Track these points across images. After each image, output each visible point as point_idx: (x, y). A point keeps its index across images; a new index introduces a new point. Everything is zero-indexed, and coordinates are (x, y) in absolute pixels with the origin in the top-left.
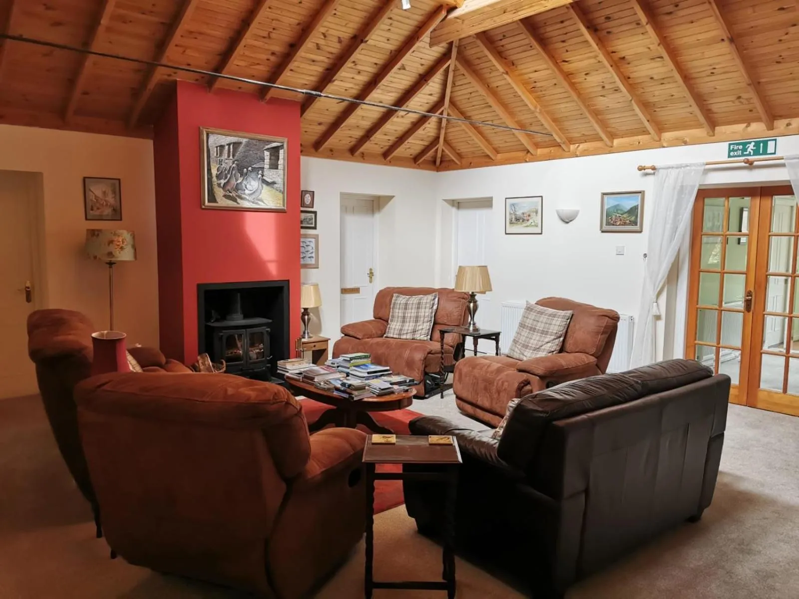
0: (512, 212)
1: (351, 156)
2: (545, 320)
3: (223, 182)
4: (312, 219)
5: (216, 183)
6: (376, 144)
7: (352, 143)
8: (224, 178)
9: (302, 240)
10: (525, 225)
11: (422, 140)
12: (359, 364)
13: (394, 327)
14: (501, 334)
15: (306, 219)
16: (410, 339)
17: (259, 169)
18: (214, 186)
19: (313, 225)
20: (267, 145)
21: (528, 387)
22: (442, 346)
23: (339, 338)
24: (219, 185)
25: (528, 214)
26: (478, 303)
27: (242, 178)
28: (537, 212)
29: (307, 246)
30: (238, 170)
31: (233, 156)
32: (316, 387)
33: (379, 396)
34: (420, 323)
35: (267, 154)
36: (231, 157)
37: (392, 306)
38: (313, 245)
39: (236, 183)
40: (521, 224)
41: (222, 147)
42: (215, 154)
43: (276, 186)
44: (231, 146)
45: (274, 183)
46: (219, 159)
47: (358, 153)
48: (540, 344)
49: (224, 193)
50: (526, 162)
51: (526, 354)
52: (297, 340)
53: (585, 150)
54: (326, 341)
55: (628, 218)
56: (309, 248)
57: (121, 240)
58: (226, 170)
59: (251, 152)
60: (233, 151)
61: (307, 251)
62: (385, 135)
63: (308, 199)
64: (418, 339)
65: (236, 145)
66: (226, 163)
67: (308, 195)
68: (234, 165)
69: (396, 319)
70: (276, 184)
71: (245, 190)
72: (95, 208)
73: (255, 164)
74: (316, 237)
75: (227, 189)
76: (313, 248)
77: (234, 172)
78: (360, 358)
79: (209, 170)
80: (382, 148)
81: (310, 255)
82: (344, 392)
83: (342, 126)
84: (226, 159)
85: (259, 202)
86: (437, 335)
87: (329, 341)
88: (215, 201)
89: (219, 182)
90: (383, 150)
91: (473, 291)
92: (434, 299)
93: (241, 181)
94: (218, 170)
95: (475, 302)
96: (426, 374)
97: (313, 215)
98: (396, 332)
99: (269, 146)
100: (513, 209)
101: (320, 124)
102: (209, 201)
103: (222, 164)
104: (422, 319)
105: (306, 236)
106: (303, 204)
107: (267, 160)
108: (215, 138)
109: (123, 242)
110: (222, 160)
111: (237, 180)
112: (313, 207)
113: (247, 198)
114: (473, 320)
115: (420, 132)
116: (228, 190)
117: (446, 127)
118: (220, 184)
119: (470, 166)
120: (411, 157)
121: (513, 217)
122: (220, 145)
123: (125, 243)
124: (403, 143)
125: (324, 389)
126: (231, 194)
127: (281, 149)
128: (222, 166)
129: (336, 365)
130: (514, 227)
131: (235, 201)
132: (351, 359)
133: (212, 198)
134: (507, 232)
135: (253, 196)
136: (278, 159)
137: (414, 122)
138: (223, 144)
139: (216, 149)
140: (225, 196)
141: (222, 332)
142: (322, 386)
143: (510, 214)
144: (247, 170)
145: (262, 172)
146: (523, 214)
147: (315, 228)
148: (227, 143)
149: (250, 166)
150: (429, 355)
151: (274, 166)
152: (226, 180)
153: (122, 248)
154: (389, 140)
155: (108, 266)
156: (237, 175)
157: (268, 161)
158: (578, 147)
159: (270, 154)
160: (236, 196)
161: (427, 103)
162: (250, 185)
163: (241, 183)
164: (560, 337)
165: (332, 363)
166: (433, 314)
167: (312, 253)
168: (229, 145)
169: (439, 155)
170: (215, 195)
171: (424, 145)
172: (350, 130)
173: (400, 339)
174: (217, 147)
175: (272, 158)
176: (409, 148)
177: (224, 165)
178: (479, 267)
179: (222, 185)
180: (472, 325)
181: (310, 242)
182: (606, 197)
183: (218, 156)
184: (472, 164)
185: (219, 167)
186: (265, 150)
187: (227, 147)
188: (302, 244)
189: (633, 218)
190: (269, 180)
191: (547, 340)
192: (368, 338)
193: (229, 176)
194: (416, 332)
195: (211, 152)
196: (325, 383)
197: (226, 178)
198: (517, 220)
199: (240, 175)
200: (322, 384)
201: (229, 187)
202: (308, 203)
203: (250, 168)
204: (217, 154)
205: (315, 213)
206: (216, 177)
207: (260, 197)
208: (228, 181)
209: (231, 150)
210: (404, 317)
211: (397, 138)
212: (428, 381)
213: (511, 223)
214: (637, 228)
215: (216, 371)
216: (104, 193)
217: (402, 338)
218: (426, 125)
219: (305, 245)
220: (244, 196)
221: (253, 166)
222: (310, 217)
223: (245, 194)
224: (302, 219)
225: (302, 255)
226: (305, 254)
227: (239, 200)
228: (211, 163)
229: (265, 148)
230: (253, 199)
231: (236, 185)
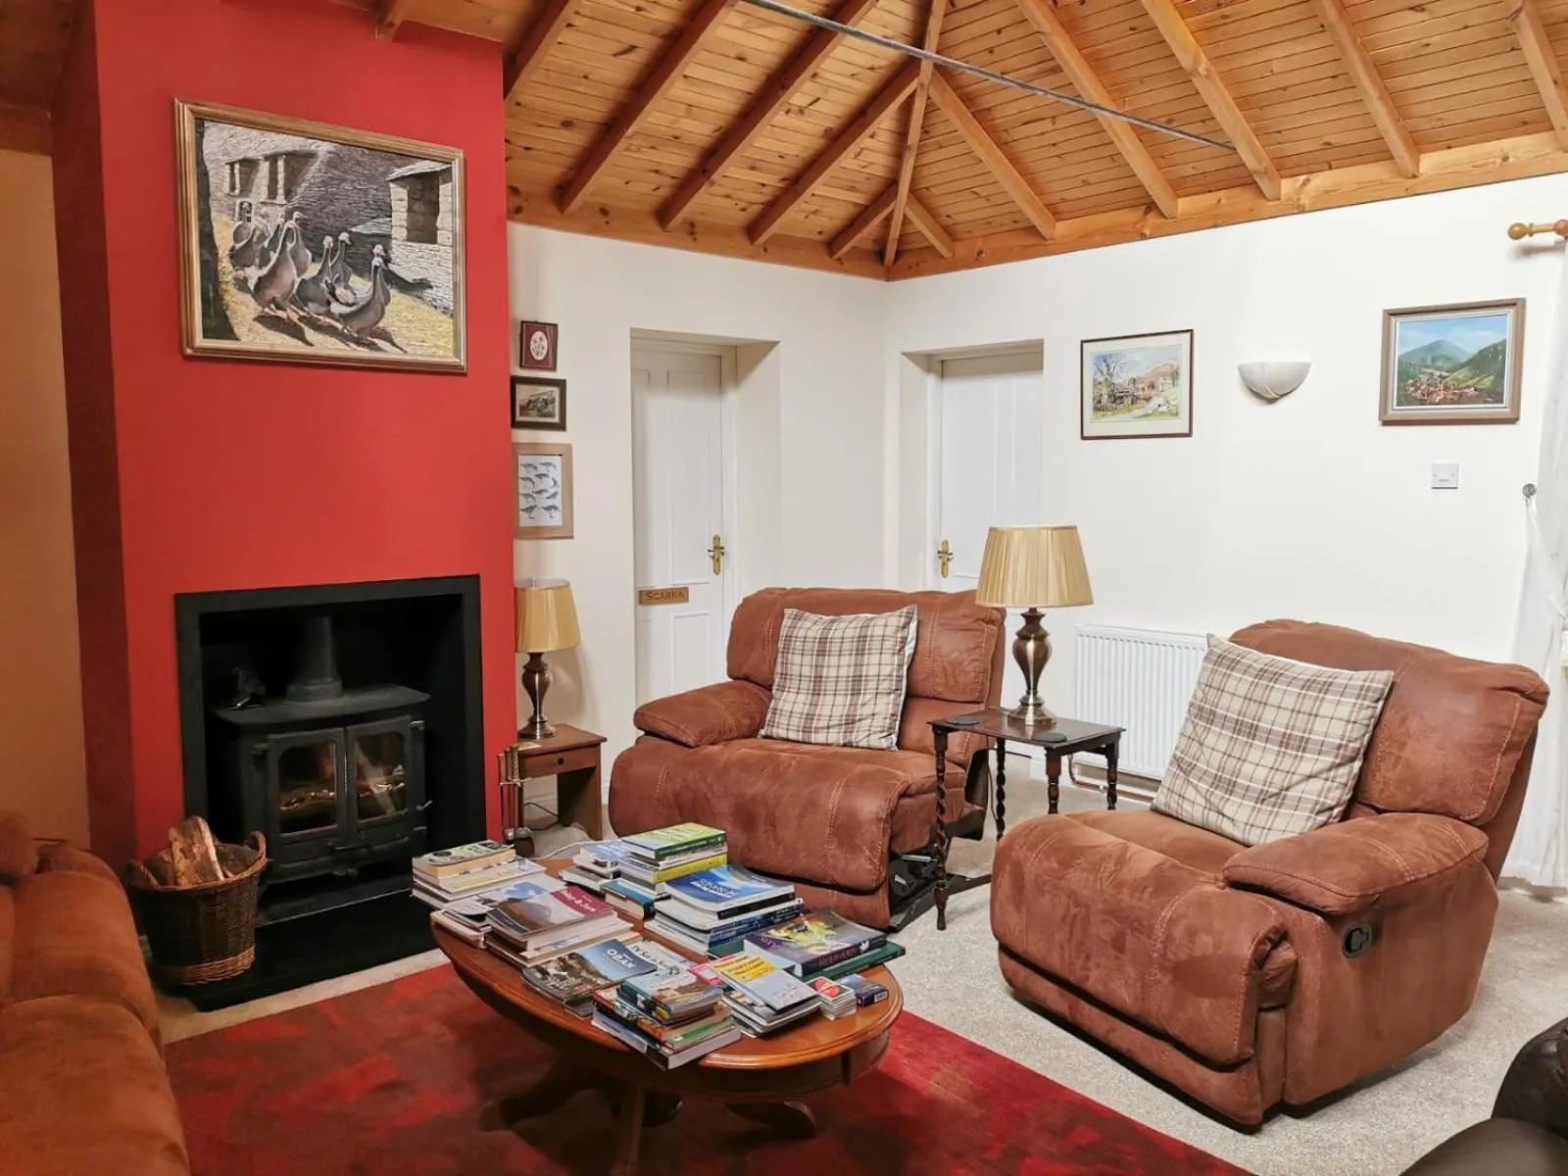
0: (1102, 379)
1: (658, 229)
2: (1289, 702)
3: (253, 274)
4: (553, 401)
5: (229, 278)
6: (728, 196)
7: (664, 192)
8: (257, 260)
9: (523, 460)
10: (1137, 412)
11: (852, 189)
12: (693, 868)
13: (788, 707)
14: (1123, 734)
15: (536, 401)
16: (838, 746)
17: (376, 240)
18: (224, 286)
19: (556, 420)
20: (399, 167)
22: (941, 770)
23: (632, 743)
24: (241, 284)
25: (1148, 382)
26: (1051, 640)
27: (319, 266)
28: (1175, 375)
29: (540, 476)
30: (304, 237)
31: (288, 194)
32: (529, 988)
33: (770, 1035)
34: (868, 697)
35: (399, 196)
36: (281, 199)
37: (781, 645)
38: (556, 473)
39: (298, 280)
40: (1130, 410)
41: (249, 165)
42: (226, 189)
43: (428, 293)
44: (281, 164)
45: (422, 285)
46: (238, 201)
47: (677, 221)
48: (1279, 779)
49: (260, 309)
50: (1143, 237)
51: (1228, 810)
52: (502, 755)
53: (1327, 192)
54: (594, 745)
55: (1470, 383)
56: (547, 483)
58: (262, 237)
59: (347, 186)
60: (286, 179)
61: (540, 492)
62: (753, 168)
63: (539, 344)
64: (864, 743)
65: (297, 161)
67: (538, 335)
68: (291, 224)
69: (795, 684)
70: (431, 287)
71: (329, 303)
73: (363, 222)
74: (566, 453)
76: (555, 482)
77: (290, 246)
78: (692, 847)
79: (207, 238)
80: (743, 210)
81: (550, 502)
82: (631, 1025)
83: (630, 131)
84: (264, 203)
85: (376, 341)
86: (920, 731)
87: (603, 745)
88: (228, 333)
89: (241, 273)
90: (743, 218)
91: (1033, 606)
92: (906, 626)
93: (316, 272)
94: (237, 236)
95: (1041, 638)
96: (893, 856)
97: (556, 391)
98: (795, 721)
99: (405, 171)
100: (1105, 370)
101: (567, 124)
102: (206, 334)
103: (249, 219)
104: (873, 684)
105: (536, 449)
106: (527, 360)
107: (400, 214)
108: (225, 134)
110: (250, 205)
111: (301, 271)
112: (554, 369)
113: (339, 326)
114: (1035, 693)
115: (847, 161)
116: (274, 300)
117: (919, 147)
118: (245, 280)
119: (978, 260)
120: (819, 238)
121: (1105, 391)
122: (240, 157)
124: (800, 194)
125: (554, 1001)
126: (280, 313)
127: (445, 182)
128: (252, 226)
129: (609, 870)
130: (1106, 419)
131: (299, 335)
132: (662, 854)
133: (219, 323)
134: (1085, 434)
135: (357, 324)
136: (435, 211)
137: (831, 129)
138: (251, 155)
139: (228, 167)
140: (261, 319)
141: (265, 741)
142: (551, 982)
143: (1096, 384)
144: (336, 240)
145: (385, 251)
146: (1134, 381)
147: (561, 426)
148: (268, 152)
149: (346, 231)
150: (906, 801)
151: (424, 231)
152: (265, 271)
154: (763, 185)
156: (301, 252)
157: (404, 215)
158: (1304, 184)
159: (409, 195)
160: (301, 319)
161: (872, 69)
162: (347, 287)
163: (315, 280)
164: (1352, 760)
165: (597, 863)
166: (905, 668)
167: (554, 495)
168: (272, 159)
169: (895, 233)
170: (228, 313)
171: (856, 204)
172: (652, 148)
173: (809, 743)
174: (232, 165)
175: (417, 206)
176: (815, 212)
177: (256, 222)
178: (1055, 529)
179: (251, 285)
180: (1031, 709)
181: (549, 464)
182: (1396, 322)
183: (237, 191)
184: (983, 255)
185: (239, 227)
186: (392, 181)
187: (265, 167)
188: (522, 472)
189: (1487, 382)
190: (409, 277)
191: (1306, 768)
192: (713, 744)
193: (274, 256)
194: (853, 722)
195: (212, 181)
196: (566, 967)
198: (1117, 398)
199: (310, 254)
200: (552, 971)
201: (274, 292)
202: (540, 358)
203: (344, 236)
204: (233, 188)
205: (561, 384)
206: (232, 257)
207: (381, 325)
208: (273, 273)
209: (281, 176)
211: (784, 180)
212: (898, 879)
213: (1099, 407)
214: (1502, 409)
215: (230, 875)
217: (813, 741)
218: (864, 141)
219: (532, 474)
220: (328, 320)
221: (354, 230)
222: (545, 397)
223: (329, 314)
224: (524, 403)
225: (523, 503)
226: (534, 498)
227: (310, 334)
228: (213, 214)
229: (393, 176)
230: (358, 332)
231: (301, 283)
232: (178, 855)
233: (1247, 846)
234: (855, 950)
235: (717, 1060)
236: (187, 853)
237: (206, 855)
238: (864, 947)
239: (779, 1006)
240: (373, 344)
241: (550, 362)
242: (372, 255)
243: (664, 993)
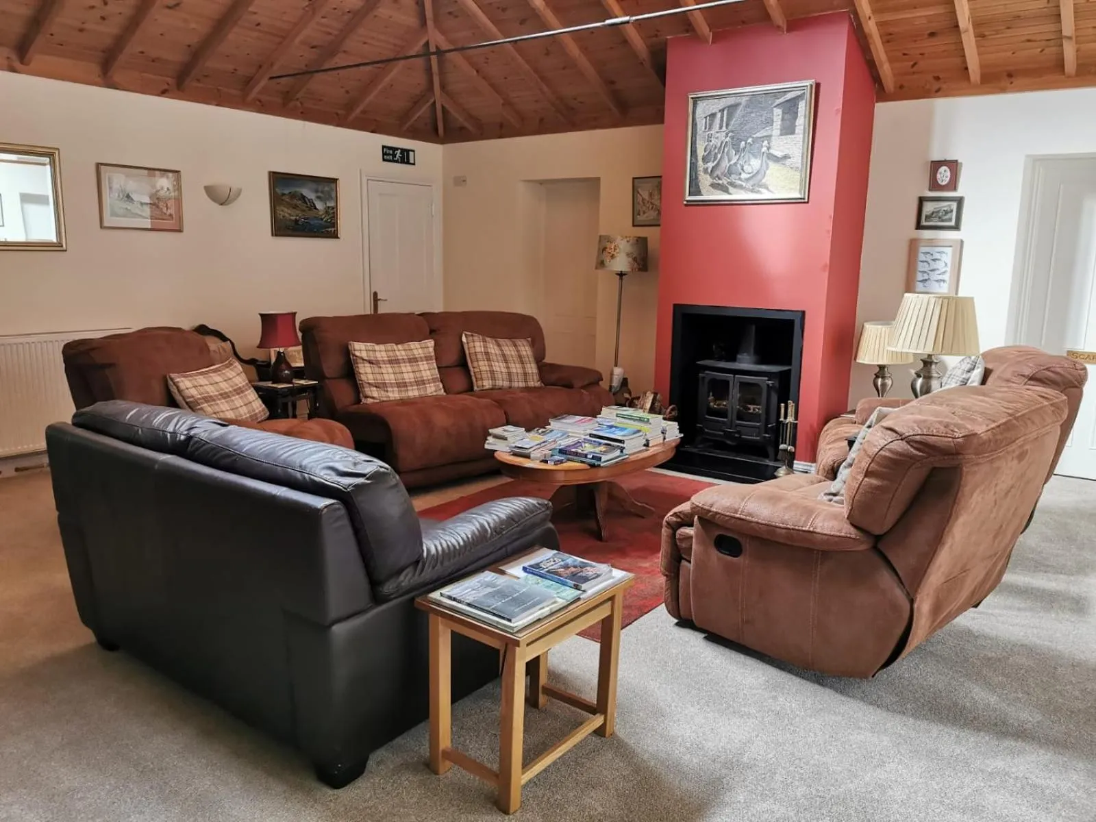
3: (710, 165)
4: (952, 211)
5: (701, 169)
9: (923, 249)
15: (938, 212)
17: (765, 138)
19: (953, 223)
20: (778, 99)
24: (706, 171)
27: (737, 156)
29: (933, 260)
30: (733, 145)
31: (727, 127)
35: (777, 113)
36: (724, 128)
38: (947, 258)
39: (728, 165)
41: (713, 116)
42: (704, 128)
43: (788, 162)
44: (725, 112)
45: (786, 157)
46: (707, 133)
49: (712, 180)
57: (613, 247)
58: (716, 148)
59: (753, 115)
60: (727, 118)
61: (933, 271)
63: (944, 175)
65: (732, 108)
66: (717, 138)
67: (943, 169)
68: (728, 139)
70: (790, 158)
71: (740, 174)
72: (642, 213)
73: (759, 131)
74: (958, 245)
75: (715, 175)
76: (946, 264)
77: (726, 150)
79: (694, 152)
81: (940, 277)
84: (717, 132)
88: (699, 193)
89: (706, 166)
93: (736, 160)
97: (954, 204)
99: (782, 99)
102: (690, 194)
103: (711, 141)
105: (933, 243)
106: (934, 185)
107: (778, 123)
108: (706, 105)
109: (615, 249)
111: (729, 161)
112: (955, 189)
113: (744, 184)
116: (717, 176)
118: (707, 169)
122: (710, 113)
123: (617, 251)
126: (720, 182)
127: (801, 101)
131: (726, 190)
133: (695, 189)
135: (751, 182)
136: (795, 117)
138: (714, 111)
139: (704, 119)
140: (713, 185)
145: (769, 143)
147: (957, 227)
148: (721, 108)
149: (750, 137)
151: (789, 130)
152: (715, 162)
153: (613, 257)
155: (618, 277)
157: (780, 123)
159: (783, 113)
163: (736, 164)
167: (944, 272)
168: (722, 111)
170: (699, 184)
174: (706, 118)
175: (787, 116)
179: (709, 171)
181: (941, 252)
186: (775, 107)
187: (719, 115)
188: (922, 257)
190: (779, 154)
193: (719, 156)
195: (699, 127)
197: (715, 158)
199: (734, 152)
201: (718, 172)
202: (944, 183)
203: (750, 140)
204: (705, 128)
206: (703, 159)
207: (764, 181)
209: (725, 118)
219: (929, 258)
220: (740, 182)
221: (755, 136)
222: (945, 209)
223: (740, 179)
224: (928, 214)
225: (920, 277)
226: (928, 274)
227: (731, 189)
228: (698, 142)
229: (775, 104)
230: (752, 186)
231: (729, 167)
240: (759, 191)
241: (953, 185)
242: (762, 146)
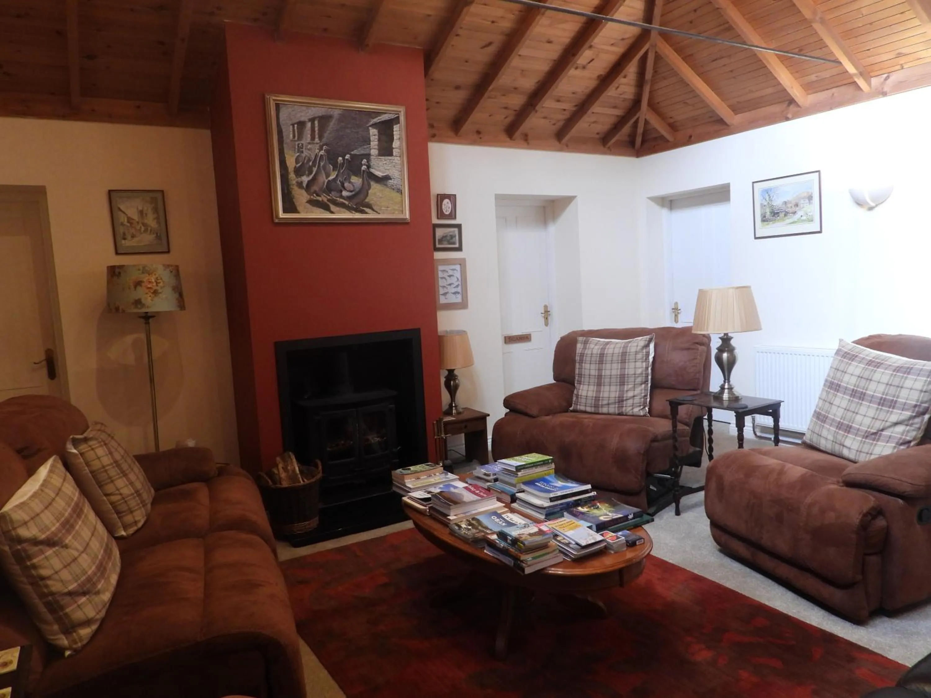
0: (766, 203)
1: (508, 139)
2: (885, 379)
3: (305, 179)
4: (455, 236)
5: (294, 182)
6: (545, 118)
7: (509, 120)
8: (307, 172)
9: (441, 268)
10: (788, 221)
11: (615, 107)
12: (535, 476)
13: (584, 393)
15: (446, 236)
16: (615, 414)
17: (363, 157)
18: (292, 187)
19: (457, 246)
20: (374, 118)
21: (881, 522)
22: (674, 426)
23: (503, 416)
24: (300, 185)
25: (794, 203)
26: (737, 352)
27: (336, 173)
28: (810, 198)
29: (450, 276)
30: (329, 158)
31: (320, 138)
32: (452, 533)
34: (630, 386)
35: (374, 133)
36: (317, 140)
38: (458, 274)
39: (326, 181)
40: (784, 220)
41: (301, 124)
42: (291, 136)
43: (389, 182)
44: (316, 122)
45: (386, 178)
46: (297, 143)
47: (518, 134)
48: (878, 425)
49: (309, 197)
50: (787, 119)
52: (435, 422)
53: (901, 82)
54: (483, 418)
56: (453, 280)
57: (153, 280)
58: (309, 160)
59: (348, 131)
60: (319, 130)
61: (450, 285)
62: (558, 101)
63: (447, 205)
64: (630, 413)
65: (324, 120)
66: (309, 150)
67: (446, 201)
68: (322, 152)
69: (587, 380)
70: (391, 179)
71: (341, 191)
72: (129, 237)
73: (356, 149)
74: (462, 263)
75: (312, 191)
76: (458, 279)
77: (322, 164)
78: (534, 465)
79: (283, 163)
80: (554, 124)
81: (455, 290)
82: (504, 552)
83: (490, 88)
84: (309, 143)
85: (365, 209)
86: (662, 406)
87: (487, 418)
88: (294, 210)
89: (299, 180)
90: (555, 128)
91: (726, 332)
92: (647, 346)
93: (335, 176)
94: (297, 161)
95: (731, 350)
96: (648, 474)
97: (456, 230)
98: (589, 401)
99: (376, 120)
100: (767, 199)
101: (458, 88)
102: (285, 211)
103: (302, 152)
104: (632, 379)
105: (446, 262)
106: (441, 215)
107: (374, 142)
108: (290, 110)
109: (157, 283)
110: (302, 145)
111: (328, 176)
112: (455, 218)
113: (347, 202)
114: (729, 382)
115: (611, 92)
116: (315, 192)
117: (652, 81)
118: (302, 183)
119: (689, 140)
120: (598, 136)
121: (768, 211)
122: (298, 121)
123: (161, 284)
124: (586, 113)
125: (464, 540)
126: (320, 199)
127: (396, 124)
128: (304, 155)
129: (492, 477)
130: (769, 226)
131: (327, 208)
132: (519, 468)
133: (290, 207)
134: (757, 236)
135: (356, 200)
136: (392, 139)
137: (601, 75)
138: (302, 119)
139: (291, 127)
140: (311, 202)
141: (319, 415)
142: (463, 532)
143: (763, 206)
144: (344, 159)
145: (368, 162)
146: (785, 203)
147: (460, 249)
148: (310, 117)
149: (348, 153)
150: (655, 444)
151: (386, 150)
152: (311, 177)
153: (155, 293)
154: (565, 110)
155: (143, 321)
156: (327, 167)
157: (377, 143)
158: (886, 79)
159: (379, 132)
160: (328, 200)
161: (623, 39)
162: (350, 182)
163: (335, 180)
164: (924, 413)
165: (485, 474)
166: (650, 370)
167: (457, 286)
168: (312, 120)
169: (640, 130)
170: (294, 200)
171: (617, 116)
172: (502, 95)
173: (598, 414)
174: (293, 125)
175: (383, 138)
176: (595, 122)
177: (305, 153)
178: (738, 288)
179: (305, 185)
180: (726, 391)
181: (453, 270)
183: (296, 138)
184: (693, 138)
185: (298, 156)
186: (370, 126)
187: (309, 125)
188: (440, 274)
190: (379, 174)
191: (894, 418)
192: (547, 415)
193: (315, 170)
194: (623, 401)
195: (284, 134)
196: (470, 524)
197: (310, 172)
198: (775, 214)
199: (331, 167)
200: (464, 526)
201: (315, 188)
202: (447, 213)
203: (347, 157)
204: (294, 137)
205: (459, 226)
206: (295, 171)
207: (367, 200)
208: (314, 179)
209: (316, 129)
210: (600, 377)
211: (576, 106)
212: (652, 487)
213: (764, 220)
215: (305, 480)
216: (141, 213)
217: (600, 412)
218: (621, 80)
219: (445, 275)
220: (341, 200)
221: (352, 153)
222: (451, 234)
223: (342, 197)
224: (440, 238)
225: (442, 291)
226: (447, 288)
227: (333, 207)
228: (286, 151)
229: (371, 123)
230: (356, 205)
231: (328, 183)
232: (281, 470)
233: (855, 462)
234: (626, 518)
235: (552, 571)
236: (285, 469)
237: (294, 471)
238: (631, 517)
239: (584, 543)
240: (363, 210)
241: (452, 215)
242: (362, 165)
243: (521, 536)
